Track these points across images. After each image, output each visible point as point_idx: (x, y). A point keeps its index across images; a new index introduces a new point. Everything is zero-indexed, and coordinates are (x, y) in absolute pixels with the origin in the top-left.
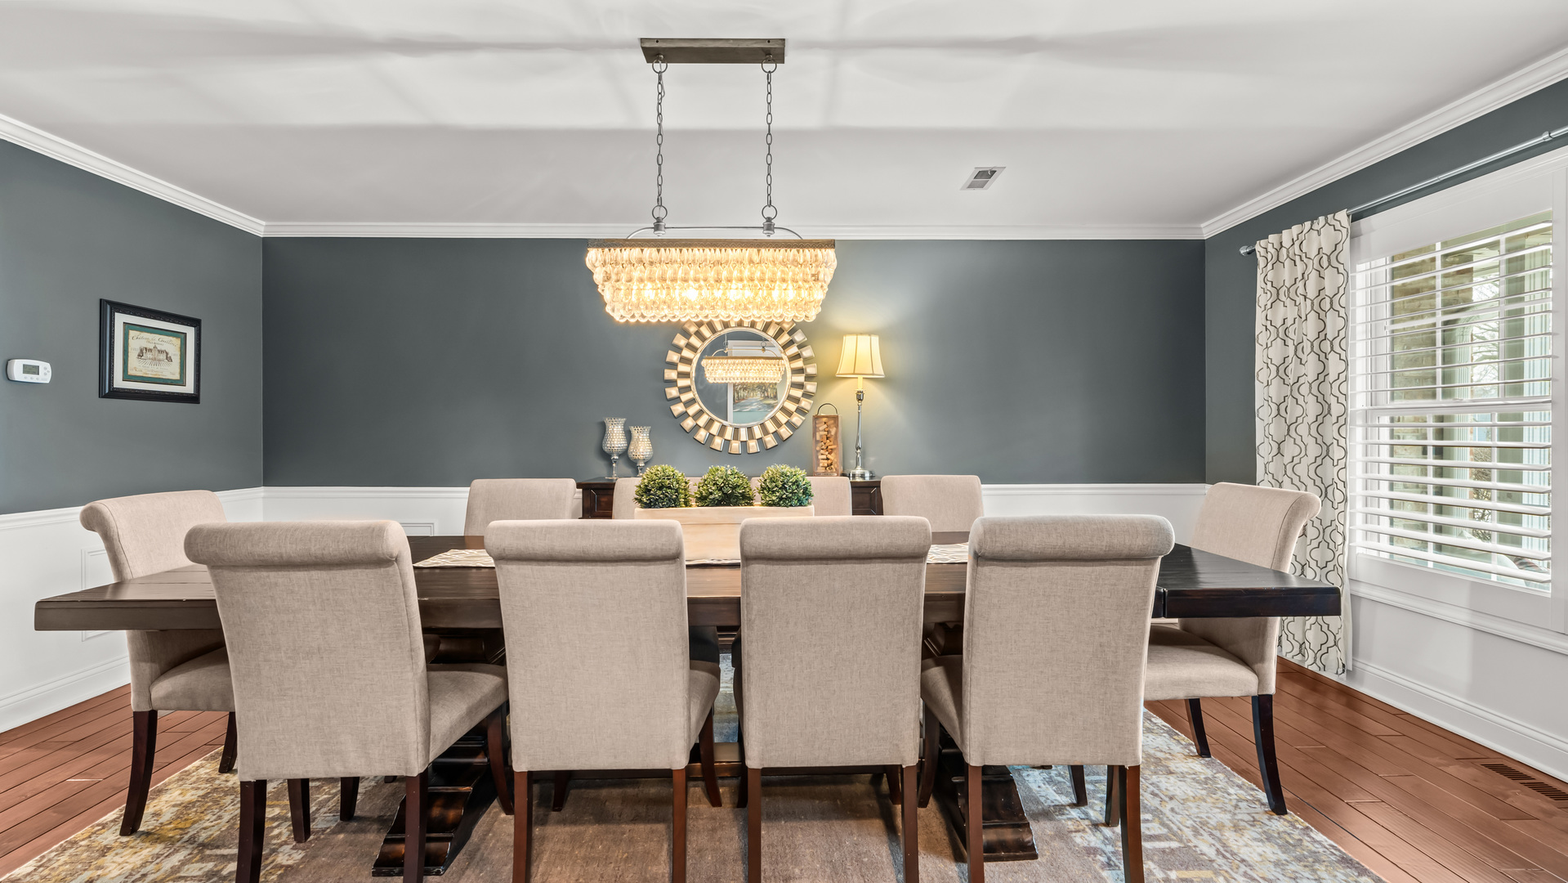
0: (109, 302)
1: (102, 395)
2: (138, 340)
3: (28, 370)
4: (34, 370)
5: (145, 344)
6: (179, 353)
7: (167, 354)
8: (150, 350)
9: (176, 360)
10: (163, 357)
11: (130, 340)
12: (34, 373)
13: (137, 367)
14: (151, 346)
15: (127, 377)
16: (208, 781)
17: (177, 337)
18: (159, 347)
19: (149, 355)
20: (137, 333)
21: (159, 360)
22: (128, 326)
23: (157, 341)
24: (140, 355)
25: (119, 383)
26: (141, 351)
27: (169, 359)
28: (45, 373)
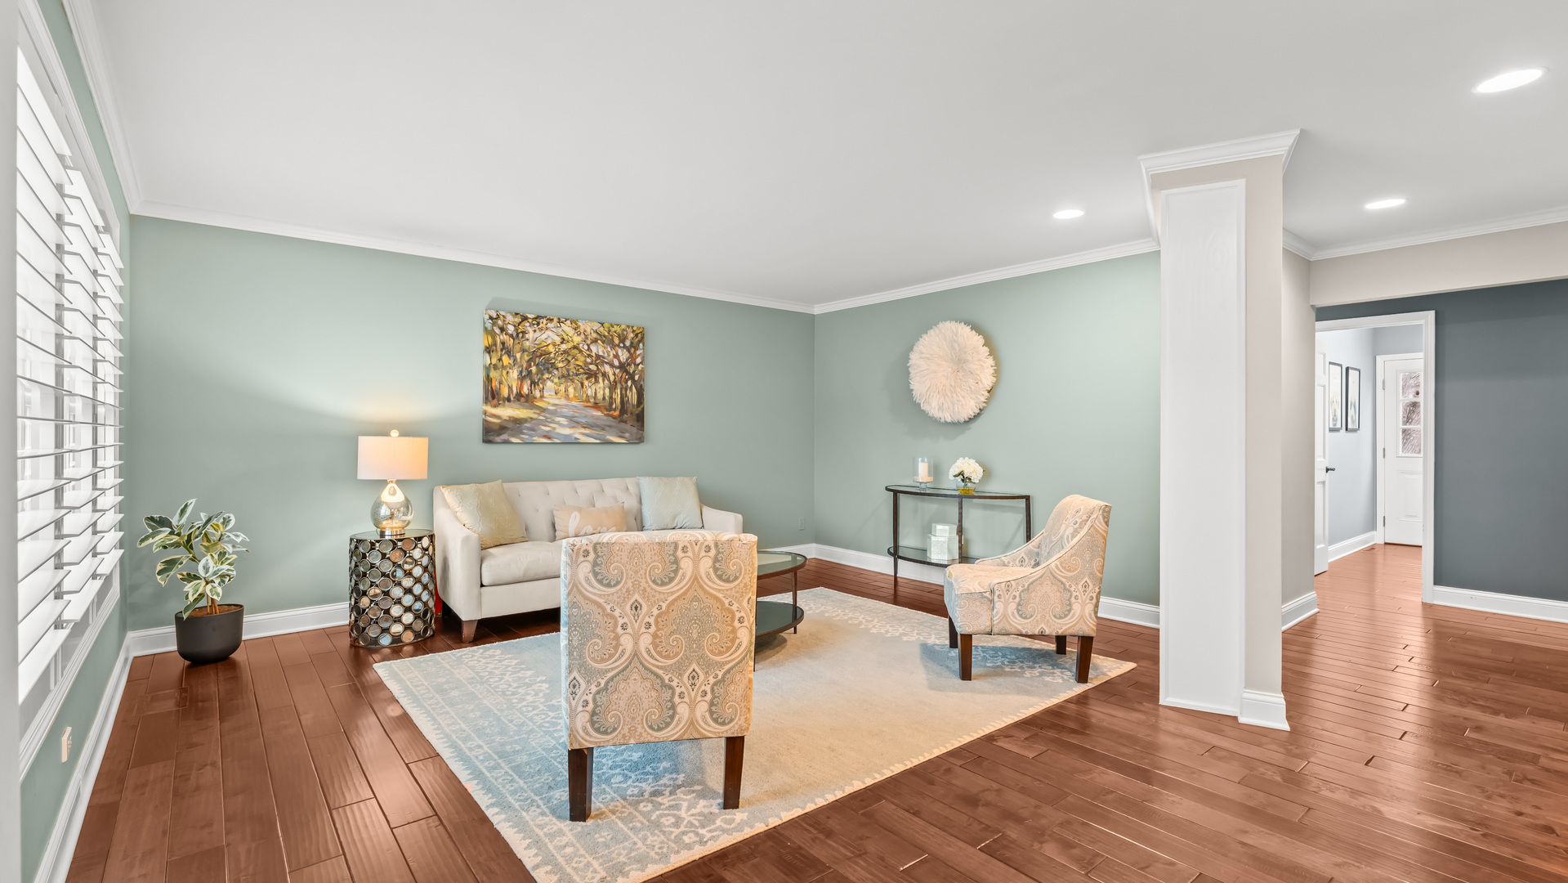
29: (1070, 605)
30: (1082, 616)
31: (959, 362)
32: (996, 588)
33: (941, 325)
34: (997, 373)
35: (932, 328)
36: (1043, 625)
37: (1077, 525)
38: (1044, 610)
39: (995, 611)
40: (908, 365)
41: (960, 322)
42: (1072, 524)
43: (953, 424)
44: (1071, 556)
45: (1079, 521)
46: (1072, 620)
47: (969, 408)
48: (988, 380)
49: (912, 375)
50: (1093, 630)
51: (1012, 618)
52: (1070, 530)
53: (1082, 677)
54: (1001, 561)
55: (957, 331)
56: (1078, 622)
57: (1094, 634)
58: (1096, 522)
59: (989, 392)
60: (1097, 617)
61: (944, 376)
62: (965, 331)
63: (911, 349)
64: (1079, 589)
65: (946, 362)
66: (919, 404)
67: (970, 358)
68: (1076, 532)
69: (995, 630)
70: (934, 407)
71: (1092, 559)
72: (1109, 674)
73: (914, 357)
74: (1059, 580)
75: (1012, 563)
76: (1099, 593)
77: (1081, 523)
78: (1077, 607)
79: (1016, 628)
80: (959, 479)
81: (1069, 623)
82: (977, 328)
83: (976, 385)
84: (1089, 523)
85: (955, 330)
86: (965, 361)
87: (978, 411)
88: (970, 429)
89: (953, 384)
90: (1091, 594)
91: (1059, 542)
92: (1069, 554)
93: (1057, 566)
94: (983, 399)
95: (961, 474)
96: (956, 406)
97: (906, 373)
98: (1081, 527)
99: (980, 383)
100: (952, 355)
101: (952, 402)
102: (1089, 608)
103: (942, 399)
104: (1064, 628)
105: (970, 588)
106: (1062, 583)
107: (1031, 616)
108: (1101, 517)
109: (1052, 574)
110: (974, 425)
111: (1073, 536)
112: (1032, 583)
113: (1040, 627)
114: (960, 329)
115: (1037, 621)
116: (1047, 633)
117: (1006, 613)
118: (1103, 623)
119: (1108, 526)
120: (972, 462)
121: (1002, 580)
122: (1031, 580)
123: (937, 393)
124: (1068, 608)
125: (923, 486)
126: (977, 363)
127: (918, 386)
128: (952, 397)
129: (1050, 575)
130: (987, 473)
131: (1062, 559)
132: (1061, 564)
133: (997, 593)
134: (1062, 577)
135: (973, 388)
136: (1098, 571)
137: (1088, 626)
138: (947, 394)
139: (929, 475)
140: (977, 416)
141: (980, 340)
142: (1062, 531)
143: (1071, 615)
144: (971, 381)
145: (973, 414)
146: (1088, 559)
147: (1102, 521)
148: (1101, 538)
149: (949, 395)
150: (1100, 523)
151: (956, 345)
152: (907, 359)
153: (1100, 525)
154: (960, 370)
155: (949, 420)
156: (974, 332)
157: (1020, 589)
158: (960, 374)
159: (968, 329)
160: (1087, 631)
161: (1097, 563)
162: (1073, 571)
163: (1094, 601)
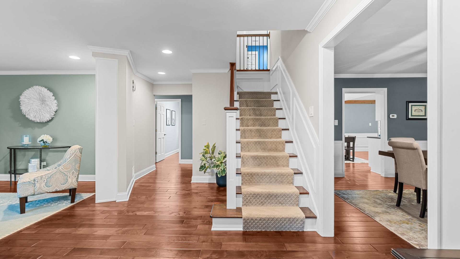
0: (408, 101)
1: (406, 120)
2: (414, 108)
3: (392, 116)
4: (394, 116)
5: (416, 109)
6: (424, 109)
7: (421, 110)
8: (417, 110)
9: (424, 111)
10: (420, 111)
11: (413, 108)
12: (393, 116)
13: (414, 113)
14: (417, 109)
15: (412, 116)
16: (411, 192)
17: (424, 106)
18: (419, 109)
19: (417, 111)
20: (414, 106)
21: (419, 111)
22: (412, 106)
23: (419, 108)
24: (415, 111)
25: (410, 117)
26: (415, 110)
27: (422, 111)
28: (395, 116)
29: (67, 180)
30: (72, 182)
31: (43, 101)
32: (36, 179)
33: (34, 87)
34: (59, 105)
35: (31, 88)
36: (56, 188)
37: (71, 154)
38: (57, 183)
39: (36, 187)
40: (19, 100)
41: (43, 87)
42: (69, 154)
43: (41, 123)
44: (68, 164)
45: (72, 153)
46: (68, 184)
47: (46, 117)
48: (55, 108)
49: (21, 104)
50: (76, 186)
51: (43, 188)
52: (69, 156)
53: (73, 201)
54: (47, 169)
55: (41, 90)
56: (70, 185)
57: (77, 187)
58: (77, 153)
59: (55, 112)
60: (78, 182)
61: (36, 105)
62: (44, 91)
63: (21, 95)
64: (70, 174)
65: (38, 100)
66: (25, 115)
67: (46, 100)
68: (71, 156)
69: (36, 193)
70: (31, 117)
71: (75, 165)
72: (84, 198)
73: (22, 98)
74: (63, 173)
75: (51, 169)
76: (78, 174)
77: (72, 154)
78: (70, 180)
79: (45, 191)
80: (42, 142)
81: (67, 186)
82: (50, 89)
83: (50, 109)
84: (75, 154)
85: (40, 89)
86: (45, 101)
87: (51, 118)
88: (48, 124)
89: (40, 109)
90: (75, 175)
91: (65, 161)
92: (67, 164)
93: (62, 168)
94: (53, 114)
95: (42, 140)
96: (41, 117)
97: (19, 103)
98: (72, 155)
99: (51, 109)
100: (39, 98)
101: (40, 115)
102: (75, 179)
103: (35, 114)
104: (65, 187)
105: (24, 181)
106: (64, 173)
107: (52, 186)
108: (79, 151)
109: (60, 171)
110: (50, 124)
111: (69, 158)
112: (52, 175)
113: (56, 189)
114: (42, 89)
115: (54, 187)
116: (58, 190)
117: (41, 186)
118: (79, 184)
119: (81, 154)
120: (48, 136)
121: (39, 176)
122: (51, 174)
123: (33, 111)
124: (67, 181)
125: (26, 146)
126: (50, 102)
127: (24, 108)
128: (40, 113)
129: (59, 171)
130: (55, 139)
131: (64, 166)
132: (64, 167)
133: (37, 180)
134: (64, 171)
135: (48, 110)
136: (78, 168)
137: (74, 185)
138: (37, 112)
139: (29, 142)
140: (50, 121)
141: (51, 94)
142: (66, 157)
143: (67, 183)
144: (47, 108)
145: (49, 120)
146: (74, 165)
147: (79, 152)
148: (79, 158)
149: (39, 112)
150: (78, 153)
151: (41, 95)
152: (19, 98)
153: (79, 154)
154: (43, 104)
155: (39, 121)
156: (48, 91)
157: (47, 177)
158: (43, 105)
159: (46, 89)
160: (74, 187)
161: (78, 165)
162: (68, 169)
163: (76, 177)
